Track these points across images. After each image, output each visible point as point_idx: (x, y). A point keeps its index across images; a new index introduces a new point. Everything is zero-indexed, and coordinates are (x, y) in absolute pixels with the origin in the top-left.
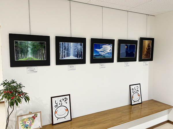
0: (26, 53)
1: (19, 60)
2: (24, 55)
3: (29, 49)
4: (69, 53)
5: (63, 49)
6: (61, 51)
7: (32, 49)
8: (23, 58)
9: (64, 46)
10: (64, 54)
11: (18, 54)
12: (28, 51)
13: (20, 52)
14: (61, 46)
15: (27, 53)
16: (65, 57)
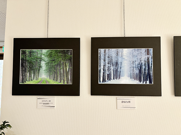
0: (37, 71)
1: (25, 83)
2: (35, 74)
3: (43, 64)
4: (119, 70)
5: (107, 62)
6: (102, 67)
7: (47, 64)
8: (32, 80)
9: (109, 57)
10: (107, 73)
11: (25, 72)
12: (40, 67)
13: (27, 69)
14: (102, 57)
15: (39, 70)
16: (109, 78)
